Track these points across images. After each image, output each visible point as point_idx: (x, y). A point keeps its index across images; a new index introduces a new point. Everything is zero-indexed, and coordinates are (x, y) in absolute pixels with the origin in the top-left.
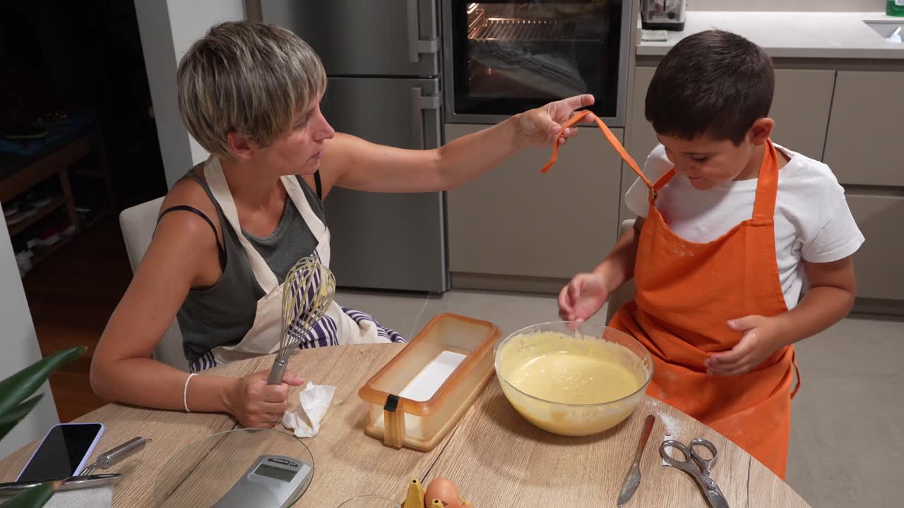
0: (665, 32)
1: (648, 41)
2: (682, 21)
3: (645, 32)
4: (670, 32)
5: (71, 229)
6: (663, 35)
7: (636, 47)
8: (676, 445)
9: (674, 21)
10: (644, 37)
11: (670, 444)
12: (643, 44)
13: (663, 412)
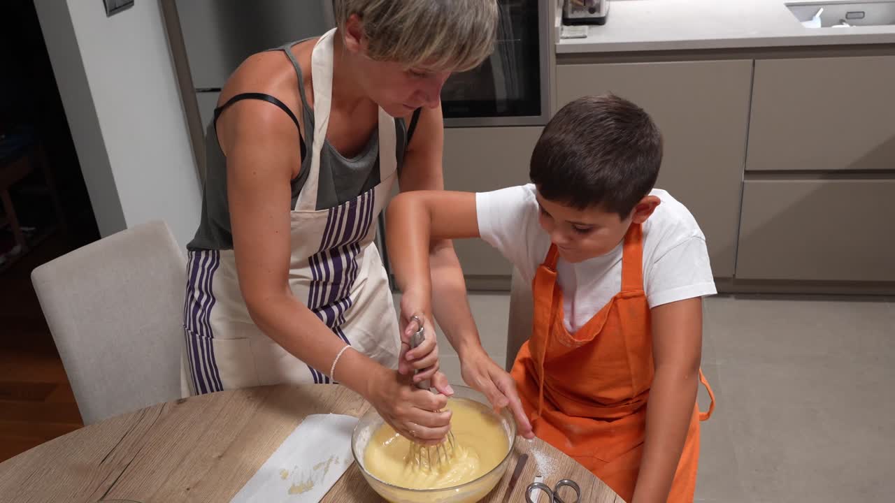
0: (586, 27)
1: (567, 38)
2: (603, 14)
3: (566, 28)
4: (591, 26)
5: (17, 249)
6: (583, 31)
7: (555, 45)
8: (543, 487)
9: (595, 15)
10: (564, 34)
11: (538, 487)
12: (562, 42)
13: (536, 450)
